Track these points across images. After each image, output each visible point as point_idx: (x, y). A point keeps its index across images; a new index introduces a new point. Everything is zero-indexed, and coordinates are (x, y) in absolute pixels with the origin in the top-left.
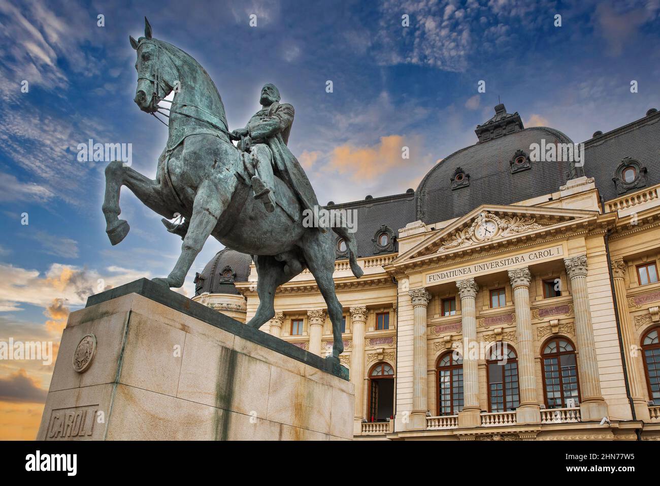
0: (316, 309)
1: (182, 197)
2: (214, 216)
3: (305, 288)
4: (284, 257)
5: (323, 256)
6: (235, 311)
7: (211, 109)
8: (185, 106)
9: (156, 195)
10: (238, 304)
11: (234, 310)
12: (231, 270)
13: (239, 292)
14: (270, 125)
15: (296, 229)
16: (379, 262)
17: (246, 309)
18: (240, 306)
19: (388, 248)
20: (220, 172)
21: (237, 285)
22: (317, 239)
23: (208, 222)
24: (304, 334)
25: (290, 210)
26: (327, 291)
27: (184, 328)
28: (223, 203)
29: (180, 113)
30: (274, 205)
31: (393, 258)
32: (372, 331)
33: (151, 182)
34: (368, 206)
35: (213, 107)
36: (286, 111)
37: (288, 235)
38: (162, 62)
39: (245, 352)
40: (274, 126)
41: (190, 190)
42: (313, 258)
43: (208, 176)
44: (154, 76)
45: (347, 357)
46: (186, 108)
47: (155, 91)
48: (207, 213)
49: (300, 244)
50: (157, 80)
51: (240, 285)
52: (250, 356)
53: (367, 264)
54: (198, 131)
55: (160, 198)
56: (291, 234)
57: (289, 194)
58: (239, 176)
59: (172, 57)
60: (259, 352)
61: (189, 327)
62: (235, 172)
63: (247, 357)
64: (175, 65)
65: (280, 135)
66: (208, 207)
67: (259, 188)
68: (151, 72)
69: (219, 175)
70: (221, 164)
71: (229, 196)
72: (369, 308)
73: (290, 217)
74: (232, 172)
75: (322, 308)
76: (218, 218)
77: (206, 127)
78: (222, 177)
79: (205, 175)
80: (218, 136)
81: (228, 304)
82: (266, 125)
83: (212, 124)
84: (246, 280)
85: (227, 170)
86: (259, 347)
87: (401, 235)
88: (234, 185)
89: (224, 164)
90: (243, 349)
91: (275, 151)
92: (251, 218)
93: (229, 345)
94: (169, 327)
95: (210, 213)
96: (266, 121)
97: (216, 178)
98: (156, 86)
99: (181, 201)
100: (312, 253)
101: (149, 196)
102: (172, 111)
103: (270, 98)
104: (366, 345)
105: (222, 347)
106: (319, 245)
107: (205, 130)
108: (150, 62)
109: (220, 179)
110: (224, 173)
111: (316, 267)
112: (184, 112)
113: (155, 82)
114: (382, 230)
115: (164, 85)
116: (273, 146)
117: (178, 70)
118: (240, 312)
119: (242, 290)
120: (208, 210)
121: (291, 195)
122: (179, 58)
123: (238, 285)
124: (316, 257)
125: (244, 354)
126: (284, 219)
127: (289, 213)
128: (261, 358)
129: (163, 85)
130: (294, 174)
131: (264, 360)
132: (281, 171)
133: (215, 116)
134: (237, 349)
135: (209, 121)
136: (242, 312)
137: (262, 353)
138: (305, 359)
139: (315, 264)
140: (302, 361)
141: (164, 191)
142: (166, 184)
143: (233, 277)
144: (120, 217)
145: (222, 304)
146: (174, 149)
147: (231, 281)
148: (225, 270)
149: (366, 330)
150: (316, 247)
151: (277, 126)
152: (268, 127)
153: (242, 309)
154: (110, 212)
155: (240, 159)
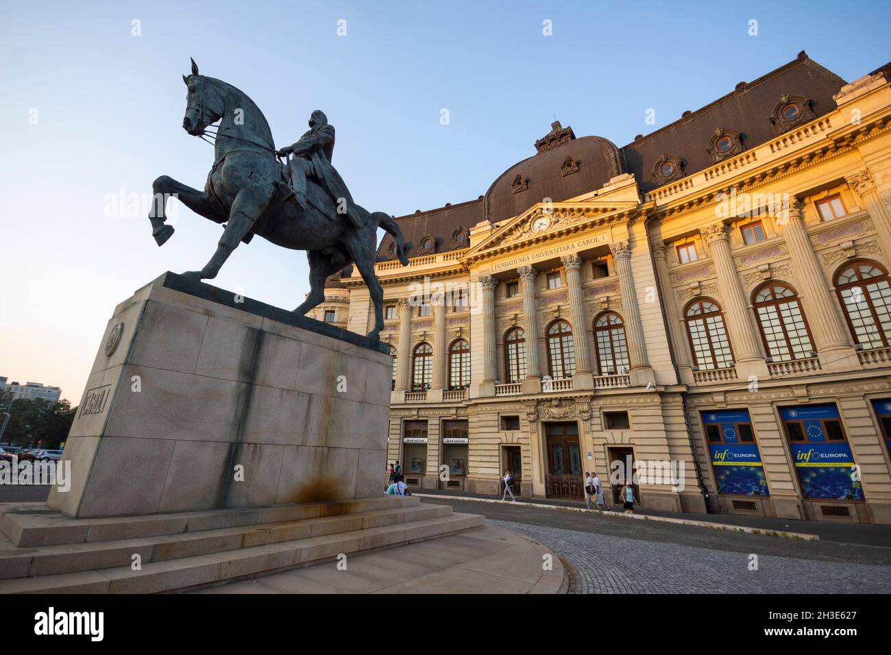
1: (224, 204)
2: (249, 218)
4: (330, 251)
5: (362, 248)
7: (255, 131)
8: (228, 129)
9: (204, 204)
14: (309, 142)
15: (335, 227)
20: (257, 182)
22: (357, 235)
23: (243, 224)
25: (326, 211)
27: (208, 313)
28: (260, 206)
29: (224, 135)
35: (257, 129)
36: (326, 130)
37: (327, 232)
38: (207, 94)
39: (274, 331)
40: (313, 143)
41: (229, 198)
42: (354, 251)
43: (245, 185)
44: (199, 105)
46: (228, 130)
47: (200, 118)
48: (242, 215)
50: (203, 108)
52: (279, 335)
54: (237, 149)
56: (331, 231)
57: (326, 197)
58: (276, 184)
59: (218, 89)
60: (290, 331)
61: (213, 312)
62: (272, 181)
63: (276, 336)
64: (221, 96)
65: (321, 150)
66: (244, 210)
67: (286, 192)
68: (196, 102)
69: (256, 184)
70: (257, 175)
71: (267, 202)
73: (326, 216)
74: (270, 181)
76: (255, 220)
77: (248, 145)
78: (258, 185)
79: (241, 185)
80: (258, 153)
82: (306, 142)
83: (254, 143)
85: (265, 179)
86: (290, 326)
88: (272, 192)
89: (261, 175)
90: (272, 329)
91: (315, 163)
92: (290, 219)
93: (257, 325)
94: (190, 313)
95: (245, 216)
96: (306, 139)
97: (252, 186)
98: (200, 113)
99: (224, 207)
100: (352, 246)
102: (218, 134)
103: (318, 121)
105: (249, 328)
106: (358, 239)
107: (246, 148)
108: (196, 94)
109: (256, 187)
110: (260, 182)
111: (356, 257)
112: (227, 134)
113: (201, 111)
115: (209, 112)
116: (314, 160)
117: (223, 100)
120: (243, 213)
121: (328, 199)
122: (224, 90)
124: (355, 249)
125: (273, 333)
126: (320, 218)
127: (326, 213)
128: (291, 336)
129: (208, 112)
130: (332, 181)
131: (294, 338)
133: (258, 136)
134: (266, 329)
135: (252, 140)
137: (293, 332)
138: (341, 336)
139: (355, 255)
140: (338, 338)
141: (211, 200)
142: (210, 193)
146: (217, 165)
150: (355, 241)
151: (315, 143)
152: (308, 144)
155: (278, 171)
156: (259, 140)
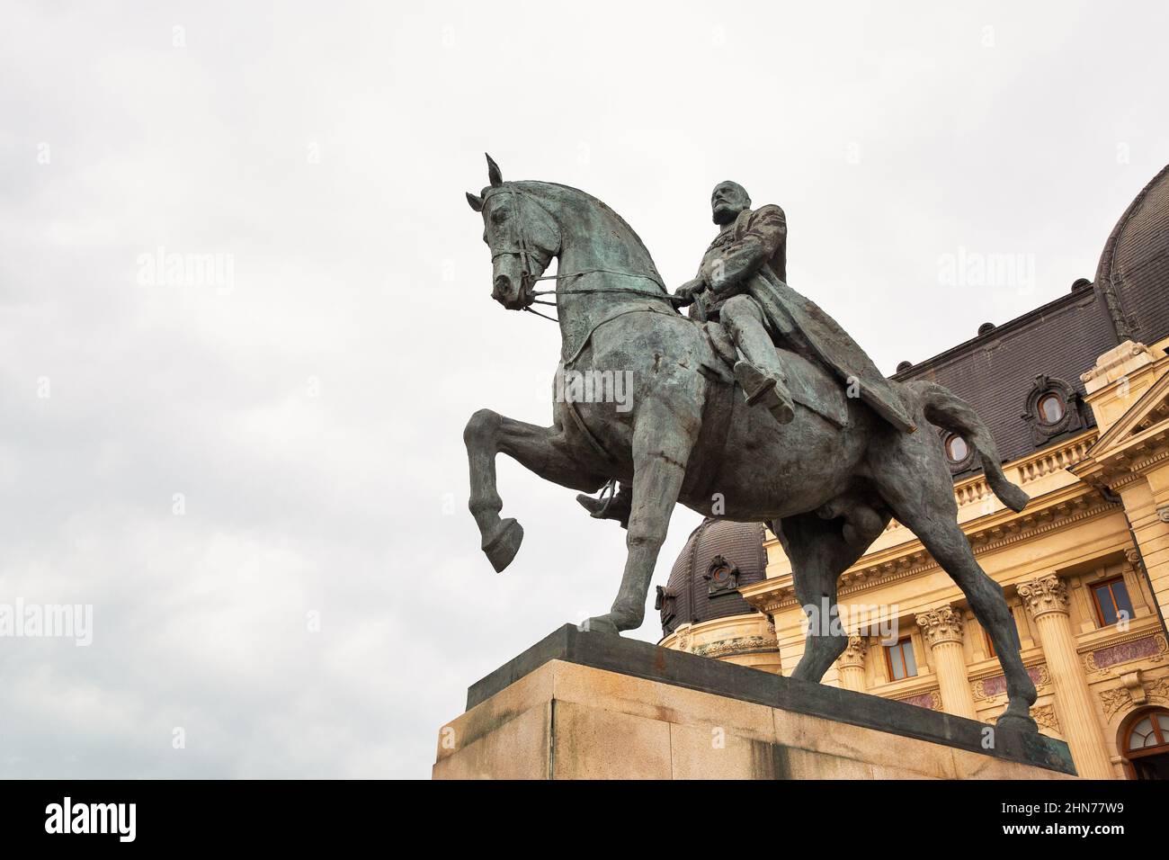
0: (936, 606)
1: (607, 443)
2: (675, 463)
3: (896, 563)
4: (837, 509)
5: (924, 484)
6: (752, 652)
7: (628, 265)
8: (581, 275)
9: (560, 454)
10: (756, 634)
11: (750, 649)
12: (725, 564)
13: (752, 607)
14: (744, 256)
15: (849, 443)
16: (1055, 463)
17: (776, 642)
18: (760, 638)
19: (1067, 425)
20: (670, 375)
21: (746, 592)
22: (900, 450)
23: (666, 479)
24: (923, 671)
25: (825, 407)
26: (954, 559)
27: (664, 714)
28: (688, 432)
29: (575, 292)
30: (791, 406)
31: (1088, 443)
32: (1091, 632)
33: (545, 431)
34: (989, 346)
35: (631, 259)
36: (768, 219)
37: (834, 459)
38: (526, 216)
39: (803, 743)
40: (751, 256)
41: (620, 427)
42: (904, 494)
43: (650, 389)
44: (517, 243)
45: (1047, 710)
46: (583, 278)
47: (524, 268)
48: (662, 460)
49: (866, 471)
50: (525, 248)
51: (751, 590)
52: (816, 752)
53: (1027, 474)
54: (612, 312)
55: (569, 457)
56: (841, 455)
57: (815, 374)
58: (707, 371)
59: (542, 200)
60: (835, 736)
61: (672, 710)
62: (697, 366)
63: (812, 756)
64: (549, 212)
65: (767, 269)
66: (661, 448)
67: (752, 383)
68: (512, 238)
69: (669, 380)
70: (668, 359)
71: (697, 415)
72: (1065, 576)
73: (829, 421)
74: (693, 367)
75: (948, 602)
76: (685, 465)
77: (626, 300)
78: (675, 382)
79: (642, 390)
80: (651, 310)
81: (735, 640)
82: (736, 258)
83: (635, 292)
84: (763, 577)
85: (683, 365)
86: (832, 725)
87: (1090, 388)
88: (702, 390)
89: (674, 357)
90: (798, 738)
91: (766, 300)
92: (750, 447)
93: (766, 734)
94: (633, 719)
95: (667, 459)
96: (734, 251)
97: (664, 387)
98: (523, 258)
99: (607, 451)
100: (896, 483)
101: (547, 459)
102: (558, 293)
103: (731, 207)
104: (1086, 672)
105: (752, 742)
106: (907, 462)
107: (625, 307)
108: (507, 223)
109: (673, 389)
110: (677, 374)
111: (913, 511)
112: (582, 288)
113: (522, 254)
114: (1041, 389)
115: (537, 252)
116: (760, 293)
117: (556, 219)
118: (764, 651)
119: (758, 601)
120: (662, 454)
121: (820, 376)
122: (553, 197)
123: (748, 593)
124: (907, 488)
125: (802, 749)
126: (817, 428)
127: (825, 412)
128: (843, 752)
129: (535, 253)
130: (815, 332)
131: (851, 754)
132: (788, 334)
133: (637, 274)
134: (785, 739)
135: (629, 287)
136: (770, 651)
137: (843, 739)
138: (948, 735)
139: (909, 506)
140: (943, 741)
141: (574, 443)
142: (573, 427)
143: (733, 577)
144: (503, 515)
145: (722, 643)
146: (576, 360)
147: (730, 587)
148: (715, 566)
149: (1074, 631)
150: (902, 469)
151: (757, 254)
152: (742, 261)
153: (767, 645)
154: (484, 509)
155: (702, 338)
156: (640, 283)
